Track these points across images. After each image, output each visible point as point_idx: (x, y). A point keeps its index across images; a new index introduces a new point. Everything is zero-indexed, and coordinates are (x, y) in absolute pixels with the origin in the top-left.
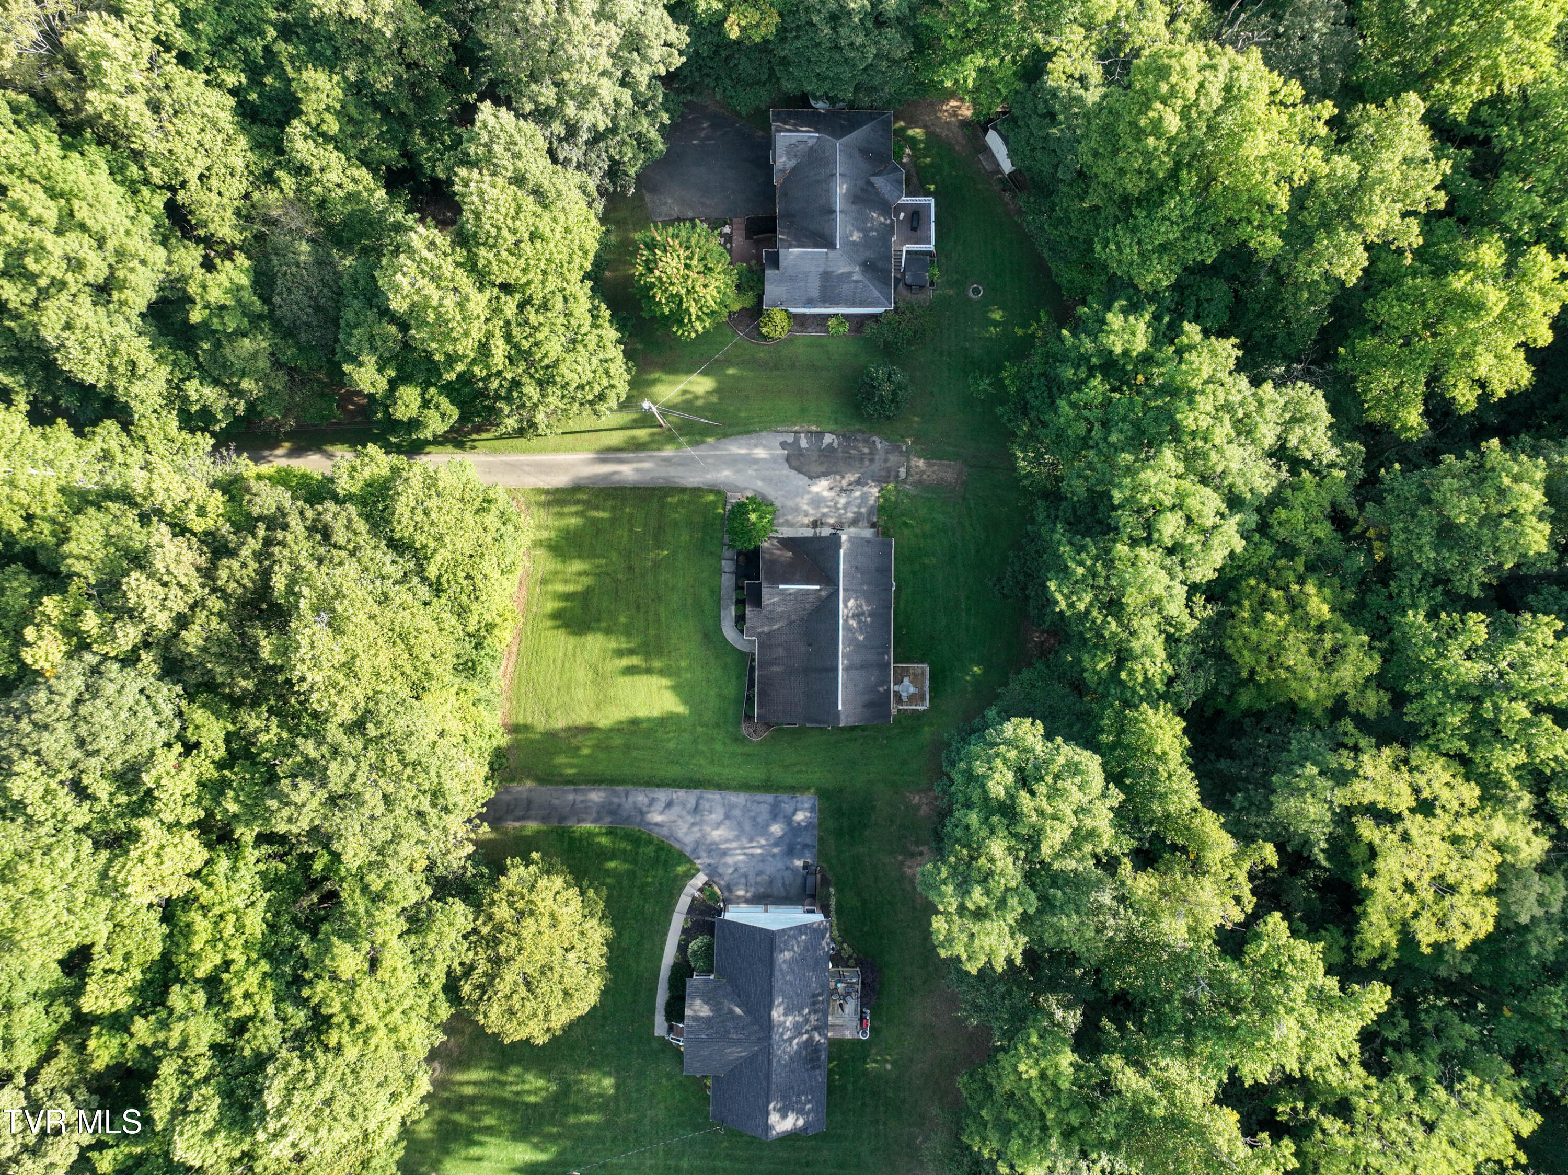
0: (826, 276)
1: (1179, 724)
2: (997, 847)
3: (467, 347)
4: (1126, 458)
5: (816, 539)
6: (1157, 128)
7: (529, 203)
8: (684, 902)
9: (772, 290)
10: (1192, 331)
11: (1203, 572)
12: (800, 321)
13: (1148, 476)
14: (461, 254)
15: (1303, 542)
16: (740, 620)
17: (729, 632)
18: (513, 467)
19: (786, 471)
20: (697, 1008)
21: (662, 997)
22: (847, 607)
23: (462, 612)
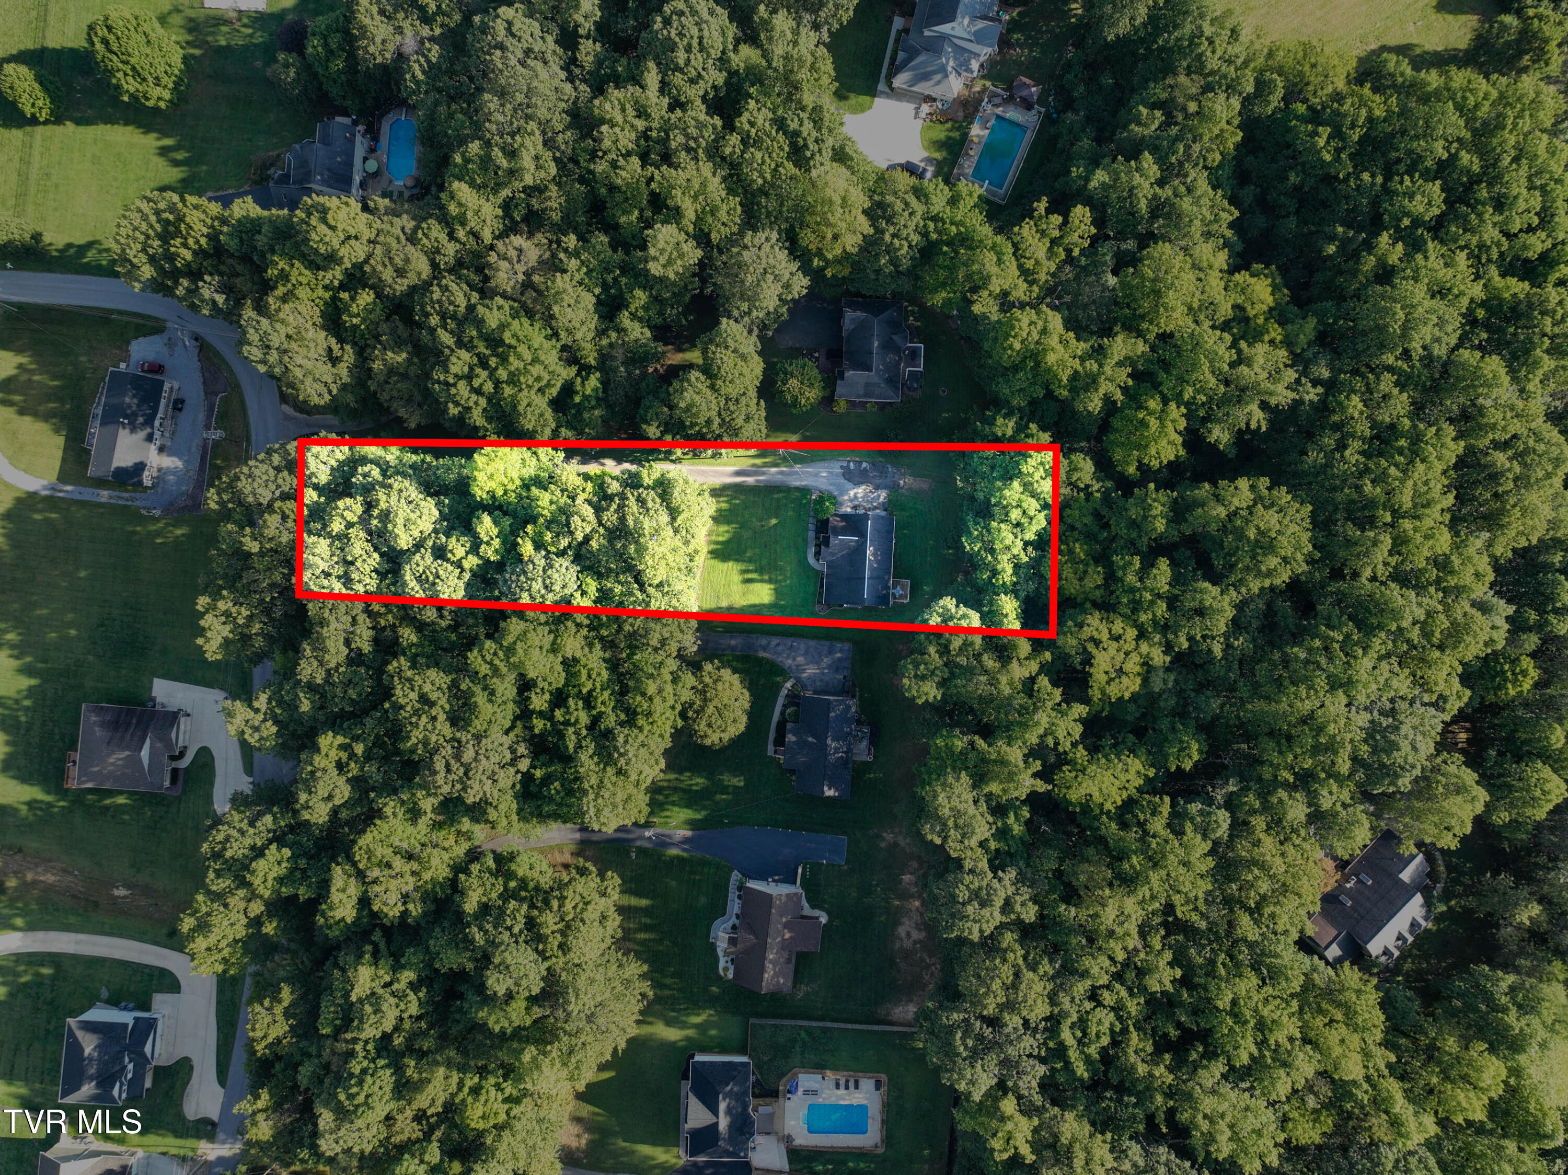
0: (867, 385)
1: (1016, 604)
2: (932, 650)
3: (701, 420)
4: (999, 484)
5: (856, 515)
6: (1011, 347)
7: (739, 361)
8: (784, 692)
9: (840, 390)
10: (1033, 427)
11: (1030, 536)
12: (852, 404)
13: (1007, 493)
14: (708, 382)
15: (1078, 525)
16: (818, 554)
17: (811, 560)
18: (703, 473)
19: (842, 481)
20: (791, 738)
21: (772, 736)
22: (870, 551)
23: (687, 543)
